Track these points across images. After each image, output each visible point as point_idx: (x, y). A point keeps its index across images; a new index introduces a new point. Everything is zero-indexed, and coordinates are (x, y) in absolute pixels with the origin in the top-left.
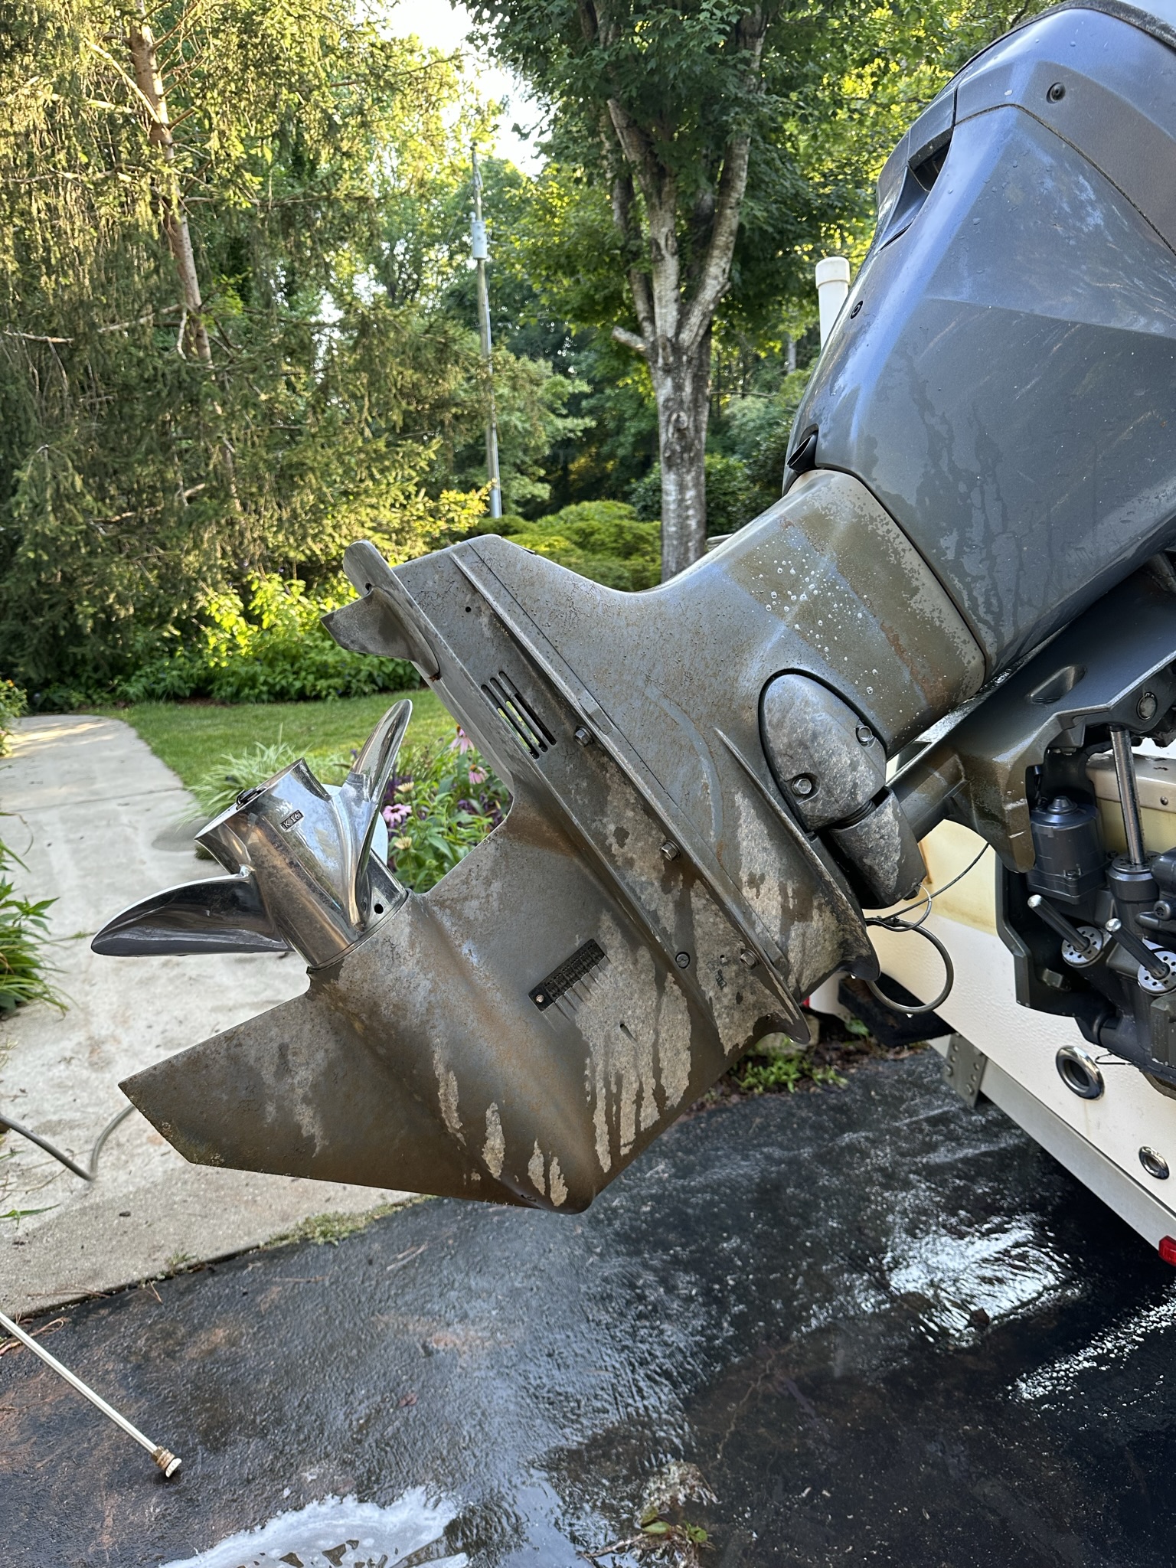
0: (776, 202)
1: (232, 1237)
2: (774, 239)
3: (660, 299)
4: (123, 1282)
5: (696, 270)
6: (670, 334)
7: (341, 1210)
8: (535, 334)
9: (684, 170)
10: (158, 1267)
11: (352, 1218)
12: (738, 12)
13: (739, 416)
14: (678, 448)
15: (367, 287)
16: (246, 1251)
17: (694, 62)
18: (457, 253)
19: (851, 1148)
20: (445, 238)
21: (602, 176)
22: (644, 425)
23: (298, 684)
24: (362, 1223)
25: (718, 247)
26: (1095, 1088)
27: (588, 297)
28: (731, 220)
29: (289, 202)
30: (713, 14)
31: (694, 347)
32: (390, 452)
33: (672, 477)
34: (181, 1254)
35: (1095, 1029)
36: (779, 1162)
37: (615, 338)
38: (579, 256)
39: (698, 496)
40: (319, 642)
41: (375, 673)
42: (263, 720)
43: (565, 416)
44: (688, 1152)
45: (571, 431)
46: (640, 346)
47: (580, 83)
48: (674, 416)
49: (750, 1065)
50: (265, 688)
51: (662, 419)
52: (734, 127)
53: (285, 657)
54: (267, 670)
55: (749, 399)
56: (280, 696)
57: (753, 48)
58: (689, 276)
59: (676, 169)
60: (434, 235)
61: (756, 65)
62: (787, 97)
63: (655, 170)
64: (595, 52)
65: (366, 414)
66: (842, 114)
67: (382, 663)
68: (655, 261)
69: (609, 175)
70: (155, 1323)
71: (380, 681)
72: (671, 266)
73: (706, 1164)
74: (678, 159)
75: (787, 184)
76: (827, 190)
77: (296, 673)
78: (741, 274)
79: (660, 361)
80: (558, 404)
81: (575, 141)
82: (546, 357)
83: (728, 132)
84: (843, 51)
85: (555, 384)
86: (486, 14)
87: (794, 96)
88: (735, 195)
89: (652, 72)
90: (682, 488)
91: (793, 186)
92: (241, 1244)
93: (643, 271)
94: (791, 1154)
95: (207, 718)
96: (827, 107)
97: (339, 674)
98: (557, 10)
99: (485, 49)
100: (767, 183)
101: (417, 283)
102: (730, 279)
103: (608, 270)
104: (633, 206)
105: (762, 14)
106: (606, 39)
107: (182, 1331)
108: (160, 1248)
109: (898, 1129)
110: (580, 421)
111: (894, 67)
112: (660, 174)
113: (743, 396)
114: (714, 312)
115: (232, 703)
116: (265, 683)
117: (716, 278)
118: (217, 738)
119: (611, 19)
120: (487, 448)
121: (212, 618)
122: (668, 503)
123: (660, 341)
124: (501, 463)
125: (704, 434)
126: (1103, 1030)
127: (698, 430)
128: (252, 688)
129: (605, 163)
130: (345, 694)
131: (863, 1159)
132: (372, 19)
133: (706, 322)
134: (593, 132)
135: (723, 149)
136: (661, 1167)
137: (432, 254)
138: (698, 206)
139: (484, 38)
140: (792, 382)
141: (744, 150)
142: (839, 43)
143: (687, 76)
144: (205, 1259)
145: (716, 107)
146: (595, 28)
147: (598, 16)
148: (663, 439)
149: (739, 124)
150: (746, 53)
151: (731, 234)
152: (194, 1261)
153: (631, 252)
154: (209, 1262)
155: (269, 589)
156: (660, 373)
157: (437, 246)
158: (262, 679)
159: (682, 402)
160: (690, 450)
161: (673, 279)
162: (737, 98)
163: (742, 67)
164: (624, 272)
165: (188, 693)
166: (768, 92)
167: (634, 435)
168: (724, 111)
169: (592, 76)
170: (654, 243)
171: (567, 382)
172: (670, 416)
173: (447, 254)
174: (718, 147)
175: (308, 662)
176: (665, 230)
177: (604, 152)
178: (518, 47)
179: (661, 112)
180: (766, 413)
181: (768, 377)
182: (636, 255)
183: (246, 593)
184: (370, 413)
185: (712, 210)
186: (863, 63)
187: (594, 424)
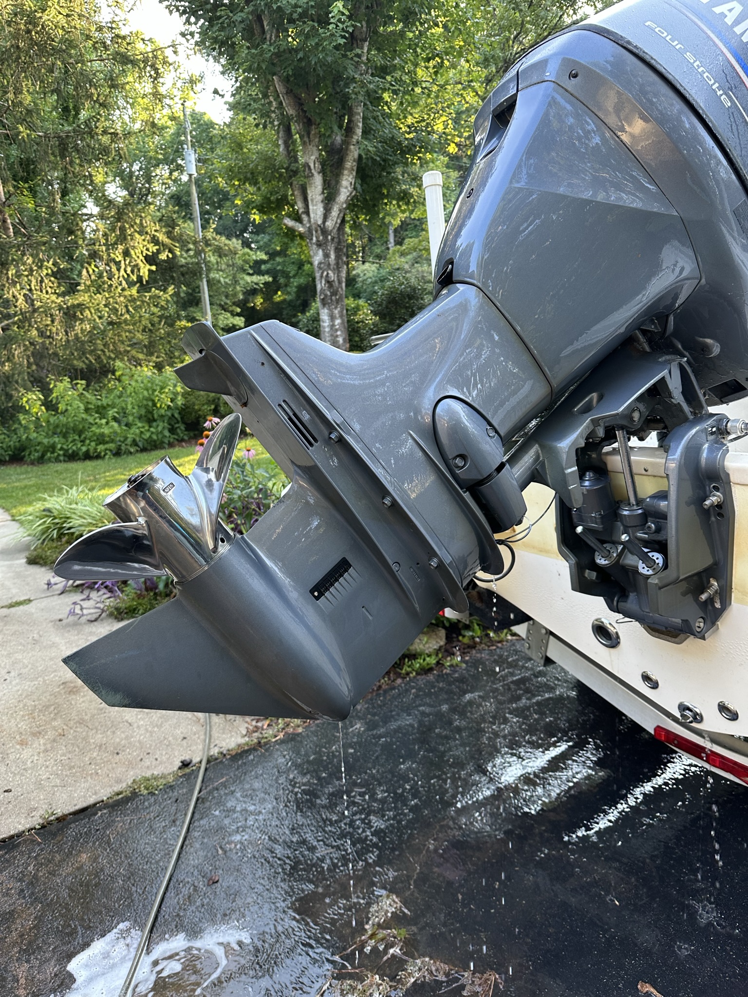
0: (381, 142)
1: (85, 796)
2: (380, 164)
3: (312, 200)
4: (12, 833)
5: (333, 182)
6: (320, 222)
7: (156, 773)
8: (229, 223)
9: (323, 121)
10: (36, 821)
11: (163, 776)
12: (353, 25)
13: (362, 275)
14: (329, 293)
15: (115, 191)
16: (95, 804)
17: (326, 54)
18: (174, 171)
19: (470, 703)
20: (166, 161)
21: (272, 123)
22: (302, 280)
23: (84, 449)
24: (171, 779)
25: (347, 169)
26: (615, 642)
27: (267, 199)
28: (354, 152)
29: (63, 135)
30: (337, 26)
31: (335, 231)
32: (140, 296)
33: (326, 311)
34: (50, 811)
35: (615, 603)
36: (428, 715)
37: (285, 224)
38: (260, 173)
39: (343, 323)
40: (97, 420)
41: (138, 439)
42: (61, 473)
43: (252, 275)
44: (374, 715)
45: (256, 284)
46: (301, 229)
47: (256, 65)
48: (325, 273)
49: (406, 660)
50: (61, 453)
51: (318, 275)
52: (353, 96)
53: (74, 431)
54: (63, 440)
55: (367, 264)
56: (72, 457)
57: (362, 48)
58: (329, 186)
59: (318, 120)
60: (159, 159)
61: (364, 58)
62: (384, 78)
63: (305, 120)
64: (265, 46)
65: (122, 272)
66: (418, 90)
67: (142, 432)
68: (308, 177)
69: (276, 123)
70: (38, 855)
71: (141, 444)
72: (318, 180)
73: (386, 720)
74: (320, 114)
75: (387, 131)
76: (411, 136)
77: (83, 441)
78: (362, 186)
79: (314, 239)
80: (247, 267)
81: (255, 100)
82: (237, 237)
83: (349, 99)
84: (415, 52)
85: (244, 254)
86: (193, 19)
87: (389, 78)
88: (356, 137)
89: (301, 60)
90: (332, 318)
91: (390, 132)
92: (91, 800)
93: (301, 183)
94: (436, 710)
95: (22, 473)
96: (408, 85)
97: (112, 441)
98: (239, 19)
99: (192, 41)
100: (374, 131)
101: (148, 189)
102: (355, 188)
103: (278, 182)
104: (292, 142)
105: (367, 27)
106: (271, 38)
107: (58, 857)
108: (35, 809)
109: (497, 689)
110: (262, 278)
111: (446, 63)
112: (308, 123)
113: (364, 262)
114: (346, 209)
115: (38, 463)
116: (61, 449)
117: (346, 188)
118: (31, 486)
119: (273, 26)
120: (201, 294)
121: (23, 407)
122: (324, 327)
123: (314, 227)
124: (211, 304)
125: (344, 285)
126: (620, 604)
127: (340, 282)
128: (53, 452)
129: (273, 115)
130: (117, 453)
131: (478, 707)
132: (116, 19)
133: (342, 215)
134: (265, 96)
135: (347, 108)
136: (358, 726)
137: (158, 171)
138: (333, 143)
139: (192, 34)
140: (394, 254)
141: (360, 110)
142: (414, 47)
143: (322, 63)
144: (67, 812)
145: (342, 83)
146: (263, 32)
147: (265, 24)
148: (319, 287)
149: (356, 94)
150: (359, 51)
151: (354, 161)
152: (60, 814)
153: (292, 171)
154: (70, 814)
155: (62, 387)
156: (315, 246)
157: (161, 166)
158: (59, 446)
159: (329, 264)
160: (336, 295)
161: (320, 188)
162: (354, 78)
163: (356, 59)
164: (288, 182)
165: (7, 458)
166: (372, 75)
167: (296, 287)
168: (347, 85)
169: (263, 61)
170: (307, 165)
171: (251, 253)
172: (322, 273)
173: (168, 171)
174: (343, 108)
175: (91, 434)
176: (313, 158)
177: (273, 109)
178: (215, 40)
179: (307, 85)
180: (378, 273)
181: (379, 251)
182: (295, 173)
183: (46, 390)
184: (125, 271)
185: (341, 146)
186: (428, 60)
187: (271, 279)
